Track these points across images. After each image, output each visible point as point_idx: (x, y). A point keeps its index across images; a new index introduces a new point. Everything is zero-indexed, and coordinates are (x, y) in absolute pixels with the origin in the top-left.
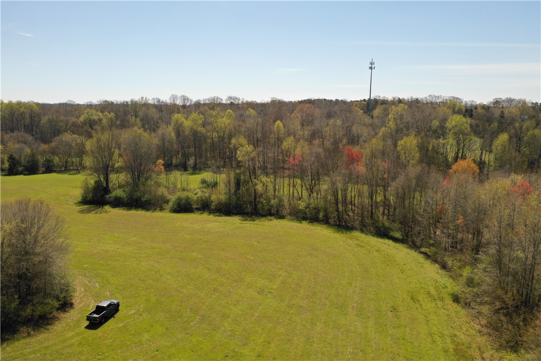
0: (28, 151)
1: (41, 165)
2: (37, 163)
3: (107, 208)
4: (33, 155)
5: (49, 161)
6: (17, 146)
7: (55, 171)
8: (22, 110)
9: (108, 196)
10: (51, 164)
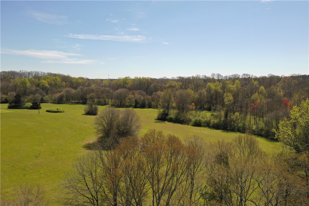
0: (142, 98)
1: (146, 105)
2: (145, 104)
3: (166, 122)
4: (144, 100)
5: (150, 103)
6: (139, 96)
7: (152, 108)
8: (144, 81)
9: (167, 117)
10: (151, 104)
